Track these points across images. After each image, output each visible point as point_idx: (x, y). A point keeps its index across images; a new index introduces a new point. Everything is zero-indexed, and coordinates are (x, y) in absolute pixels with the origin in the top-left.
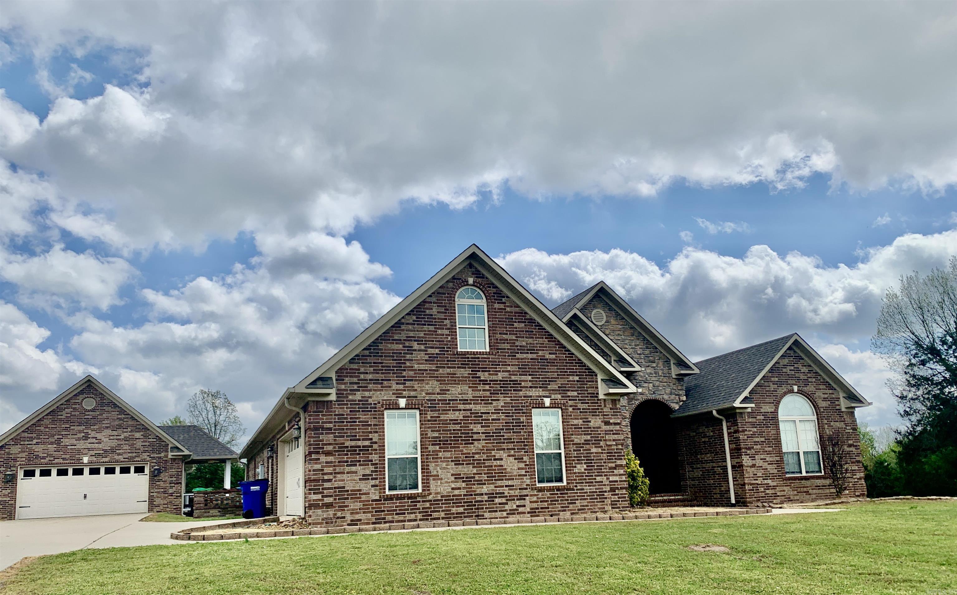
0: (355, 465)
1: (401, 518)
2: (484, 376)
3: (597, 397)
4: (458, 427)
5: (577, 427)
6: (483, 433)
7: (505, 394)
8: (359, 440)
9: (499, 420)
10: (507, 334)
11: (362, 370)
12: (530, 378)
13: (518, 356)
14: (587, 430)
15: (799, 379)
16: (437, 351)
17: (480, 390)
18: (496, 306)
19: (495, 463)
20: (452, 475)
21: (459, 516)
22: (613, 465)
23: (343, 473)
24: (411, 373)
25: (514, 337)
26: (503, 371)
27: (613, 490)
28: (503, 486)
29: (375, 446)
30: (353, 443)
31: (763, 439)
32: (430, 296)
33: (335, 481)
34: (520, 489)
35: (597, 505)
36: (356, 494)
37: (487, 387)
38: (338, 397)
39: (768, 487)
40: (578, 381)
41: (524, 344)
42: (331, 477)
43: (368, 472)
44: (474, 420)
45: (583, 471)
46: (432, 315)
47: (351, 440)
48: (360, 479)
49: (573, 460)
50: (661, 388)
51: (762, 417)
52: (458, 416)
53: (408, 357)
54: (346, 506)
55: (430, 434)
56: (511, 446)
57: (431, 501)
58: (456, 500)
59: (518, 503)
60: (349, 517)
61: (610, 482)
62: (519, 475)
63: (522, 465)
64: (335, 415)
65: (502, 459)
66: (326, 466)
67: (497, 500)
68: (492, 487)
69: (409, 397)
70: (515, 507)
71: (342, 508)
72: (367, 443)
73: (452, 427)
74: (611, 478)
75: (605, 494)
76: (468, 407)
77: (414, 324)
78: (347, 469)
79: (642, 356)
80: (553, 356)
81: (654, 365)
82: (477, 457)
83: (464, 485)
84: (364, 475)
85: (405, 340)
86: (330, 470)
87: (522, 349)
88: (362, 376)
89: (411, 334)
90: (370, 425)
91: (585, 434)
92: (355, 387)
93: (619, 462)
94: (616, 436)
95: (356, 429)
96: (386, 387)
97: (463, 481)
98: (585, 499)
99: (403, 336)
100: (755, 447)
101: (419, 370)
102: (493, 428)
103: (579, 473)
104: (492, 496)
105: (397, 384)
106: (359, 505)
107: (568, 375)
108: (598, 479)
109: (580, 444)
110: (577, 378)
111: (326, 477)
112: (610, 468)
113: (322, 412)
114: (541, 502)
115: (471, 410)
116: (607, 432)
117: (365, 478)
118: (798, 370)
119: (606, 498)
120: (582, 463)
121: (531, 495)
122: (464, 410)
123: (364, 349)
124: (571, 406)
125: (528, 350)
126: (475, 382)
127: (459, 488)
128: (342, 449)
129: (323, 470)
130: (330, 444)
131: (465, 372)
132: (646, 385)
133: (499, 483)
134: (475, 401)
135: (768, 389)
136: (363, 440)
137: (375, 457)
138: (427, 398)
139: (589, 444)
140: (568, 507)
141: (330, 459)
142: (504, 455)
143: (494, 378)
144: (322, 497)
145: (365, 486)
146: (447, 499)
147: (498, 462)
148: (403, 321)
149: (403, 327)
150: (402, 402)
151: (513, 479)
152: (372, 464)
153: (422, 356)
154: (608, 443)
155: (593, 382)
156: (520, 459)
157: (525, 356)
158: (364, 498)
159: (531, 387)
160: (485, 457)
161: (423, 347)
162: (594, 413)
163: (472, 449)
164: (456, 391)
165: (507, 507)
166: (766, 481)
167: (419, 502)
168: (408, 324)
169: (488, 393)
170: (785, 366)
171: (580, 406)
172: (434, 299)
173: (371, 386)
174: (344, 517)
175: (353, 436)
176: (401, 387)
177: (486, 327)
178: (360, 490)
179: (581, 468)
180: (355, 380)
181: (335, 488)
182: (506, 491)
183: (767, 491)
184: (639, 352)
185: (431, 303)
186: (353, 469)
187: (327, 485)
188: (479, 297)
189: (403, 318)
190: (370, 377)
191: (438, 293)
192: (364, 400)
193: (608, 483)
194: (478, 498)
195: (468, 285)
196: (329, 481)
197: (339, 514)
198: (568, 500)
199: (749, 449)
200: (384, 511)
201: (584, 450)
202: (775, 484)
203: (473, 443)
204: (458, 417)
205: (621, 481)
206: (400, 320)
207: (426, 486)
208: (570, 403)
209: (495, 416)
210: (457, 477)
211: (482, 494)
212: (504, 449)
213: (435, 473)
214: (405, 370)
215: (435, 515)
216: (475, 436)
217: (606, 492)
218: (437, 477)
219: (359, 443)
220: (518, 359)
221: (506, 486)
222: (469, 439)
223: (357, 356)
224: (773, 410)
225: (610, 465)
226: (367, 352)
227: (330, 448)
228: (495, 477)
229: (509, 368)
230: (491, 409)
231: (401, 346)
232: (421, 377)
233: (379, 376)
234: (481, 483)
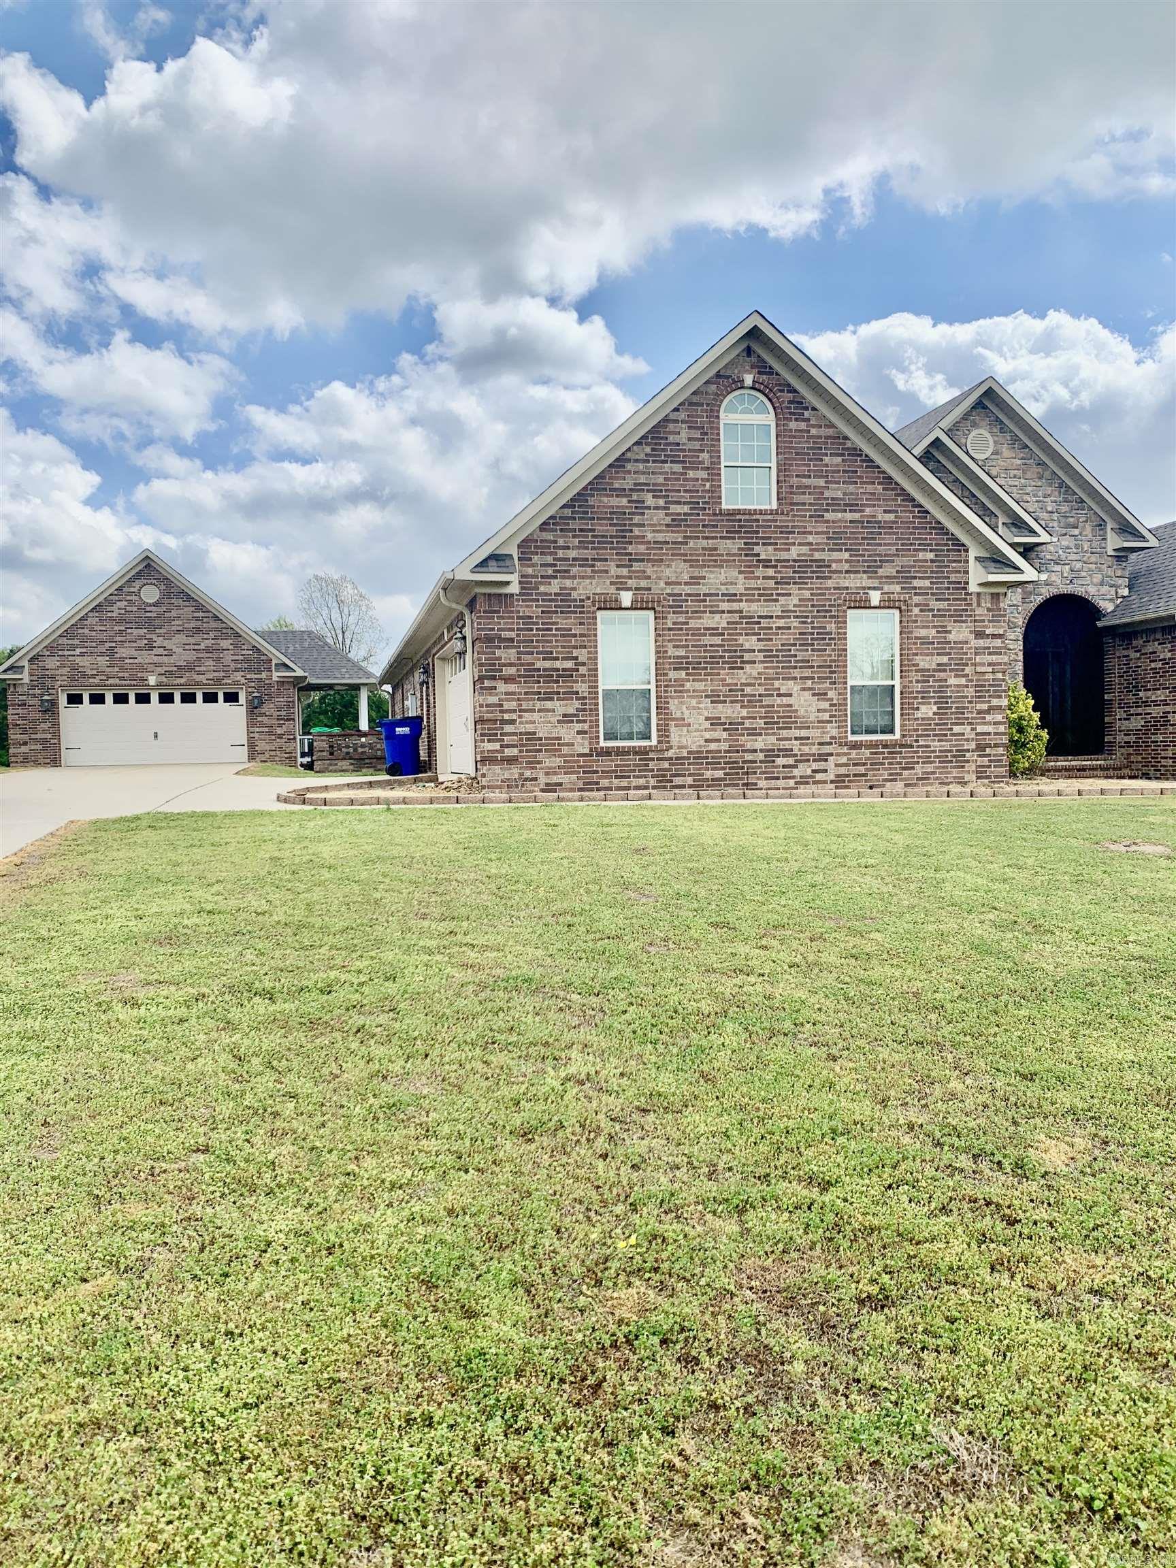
0: (551, 699)
1: (624, 783)
2: (765, 552)
3: (965, 588)
4: (717, 640)
5: (925, 641)
6: (759, 651)
7: (801, 584)
8: (557, 659)
9: (789, 628)
10: (809, 477)
11: (561, 542)
12: (846, 555)
13: (828, 516)
14: (943, 647)
16: (686, 509)
17: (758, 578)
18: (793, 425)
19: (779, 700)
20: (707, 719)
21: (716, 783)
22: (985, 707)
23: (533, 711)
24: (642, 548)
25: (822, 482)
26: (800, 544)
27: (980, 748)
28: (790, 739)
29: (583, 670)
30: (548, 664)
32: (676, 410)
33: (521, 723)
34: (819, 744)
35: (949, 773)
36: (554, 745)
37: (771, 572)
38: (522, 588)
40: (932, 561)
41: (839, 494)
42: (514, 716)
43: (571, 711)
44: (745, 629)
45: (931, 715)
46: (678, 444)
47: (544, 659)
48: (559, 722)
49: (916, 698)
50: (1084, 574)
52: (719, 621)
53: (637, 519)
54: (539, 763)
55: (672, 652)
56: (807, 673)
57: (671, 759)
58: (712, 760)
59: (815, 766)
60: (543, 780)
61: (977, 734)
62: (819, 722)
63: (825, 705)
64: (518, 618)
65: (790, 695)
66: (507, 700)
67: (780, 761)
68: (772, 740)
69: (637, 589)
70: (809, 772)
71: (532, 765)
72: (570, 664)
73: (707, 640)
74: (980, 729)
75: (967, 754)
76: (736, 606)
77: (648, 461)
78: (539, 705)
79: (1055, 516)
81: (1076, 532)
82: (748, 690)
83: (725, 735)
84: (565, 716)
85: (631, 490)
86: (513, 705)
87: (835, 505)
88: (561, 553)
89: (643, 479)
90: (575, 635)
91: (938, 654)
92: (550, 571)
93: (995, 702)
94: (994, 657)
95: (551, 641)
96: (601, 571)
97: (725, 730)
98: (931, 763)
99: (629, 483)
101: (655, 543)
102: (776, 643)
103: (923, 719)
104: (771, 755)
105: (618, 566)
106: (558, 761)
107: (915, 550)
108: (957, 729)
109: (928, 670)
110: (931, 556)
111: (506, 717)
112: (979, 712)
113: (498, 612)
114: (855, 765)
115: (741, 612)
116: (979, 651)
117: (567, 719)
119: (968, 761)
120: (929, 703)
121: (838, 755)
122: (729, 612)
123: (564, 507)
124: (916, 605)
125: (845, 505)
126: (750, 562)
127: (718, 741)
128: (531, 673)
129: (501, 705)
130: (511, 665)
131: (734, 546)
132: (1057, 568)
133: (784, 733)
134: (749, 595)
136: (563, 659)
137: (582, 688)
138: (668, 591)
139: (945, 671)
140: (901, 774)
141: (513, 687)
142: (794, 687)
143: (784, 555)
144: (502, 746)
145: (567, 733)
146: (698, 757)
147: (785, 700)
148: (629, 455)
149: (629, 466)
150: (626, 598)
151: (808, 728)
152: (578, 699)
153: (659, 517)
154: (979, 669)
155: (960, 561)
156: (822, 695)
157: (840, 515)
158: (566, 750)
159: (847, 572)
160: (761, 690)
162: (958, 617)
163: (741, 676)
164: (717, 579)
165: (796, 772)
167: (653, 759)
168: (637, 461)
169: (771, 583)
171: (933, 604)
172: (682, 415)
173: (575, 570)
174: (535, 779)
175: (547, 653)
176: (625, 571)
177: (774, 465)
178: (560, 739)
179: (928, 710)
180: (549, 559)
181: (521, 733)
182: (796, 747)
184: (1049, 509)
185: (677, 421)
186: (549, 704)
187: (508, 728)
188: (762, 410)
189: (629, 449)
190: (572, 554)
191: (691, 404)
192: (564, 594)
193: (973, 736)
194: (749, 757)
195: (742, 387)
196: (512, 722)
197: (528, 774)
198: (900, 763)
200: (597, 772)
201: (935, 681)
203: (742, 668)
204: (719, 623)
205: (996, 734)
206: (623, 454)
207: (664, 734)
208: (916, 599)
209: (781, 623)
210: (715, 722)
211: (755, 751)
212: (795, 678)
213: (678, 715)
214: (631, 543)
215: (678, 781)
216: (747, 657)
217: (968, 750)
218: (681, 722)
219: (558, 664)
220: (827, 522)
221: (796, 739)
222: (737, 660)
223: (551, 517)
225: (979, 706)
226: (568, 512)
227: (512, 671)
228: (778, 723)
229: (810, 538)
230: (776, 609)
231: (624, 501)
232: (657, 554)
233: (588, 553)
234: (753, 733)
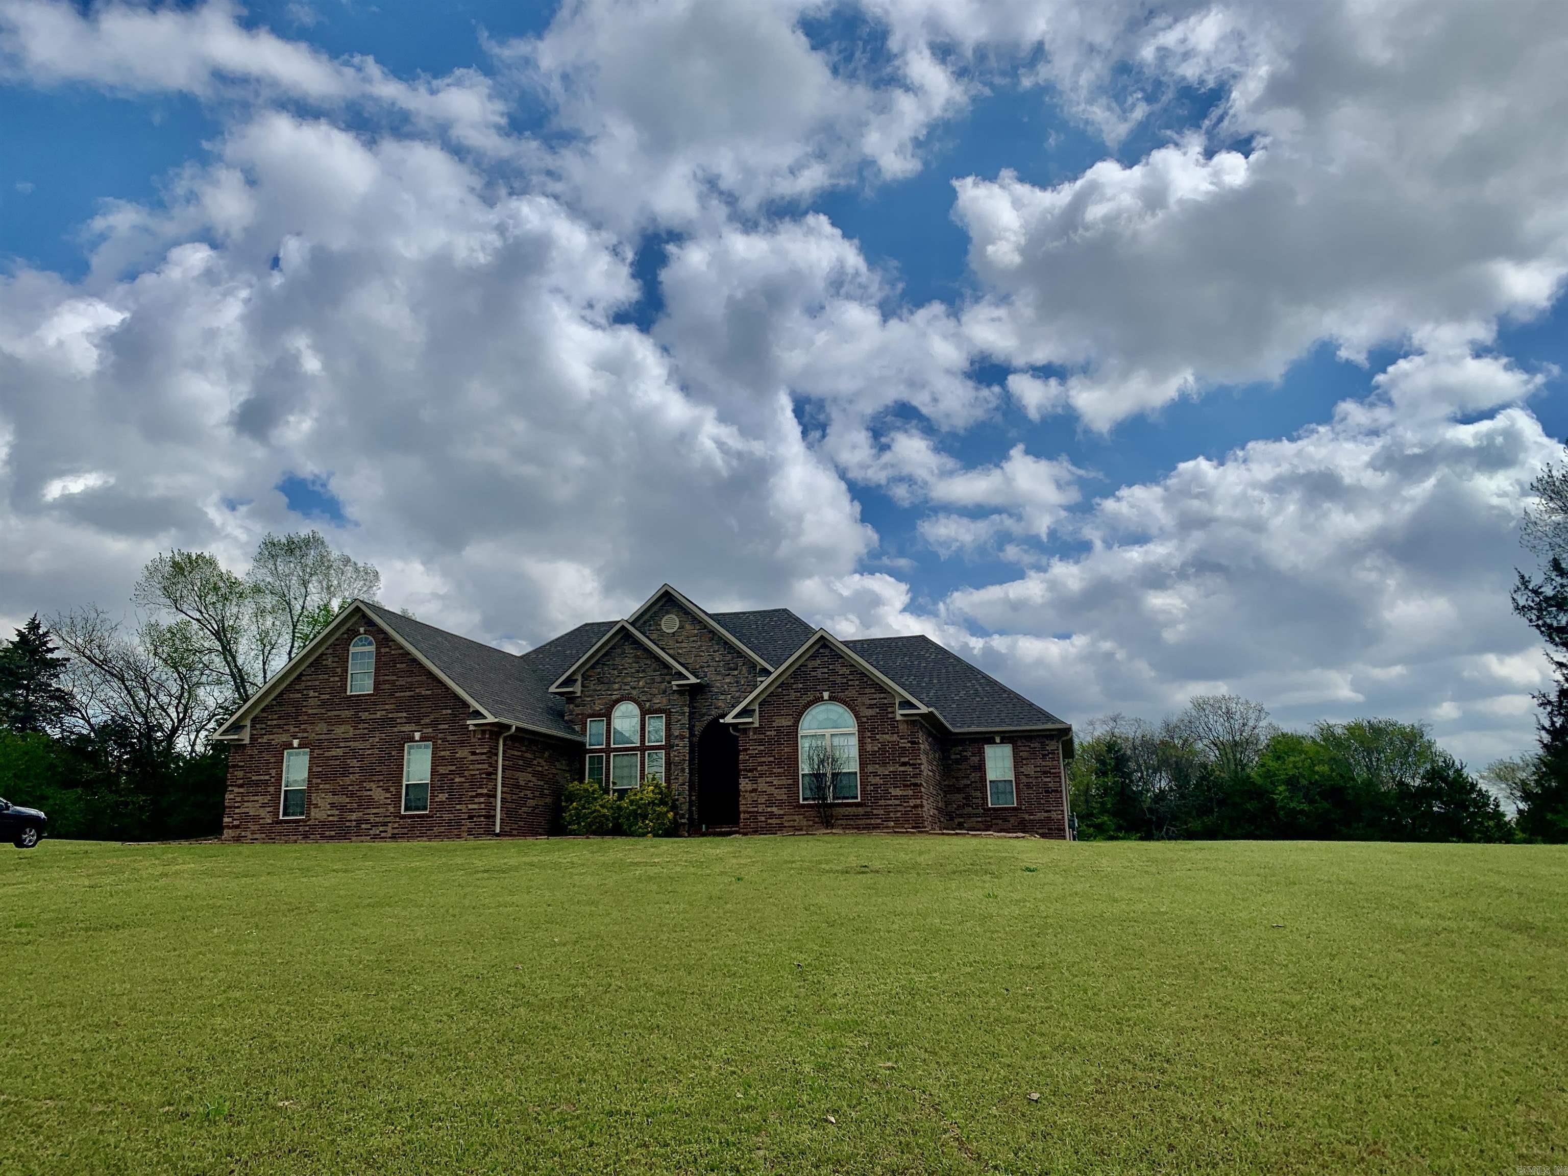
0: (258, 795)
1: (287, 839)
2: (364, 715)
3: (468, 728)
4: (338, 762)
5: (443, 758)
6: (358, 767)
7: (381, 731)
8: (262, 775)
9: (373, 754)
10: (390, 675)
11: (270, 717)
12: (405, 715)
13: (397, 695)
14: (452, 760)
15: (834, 683)
16: (327, 696)
17: (360, 729)
18: (384, 650)
19: (365, 793)
20: (329, 804)
21: (331, 838)
22: (474, 794)
23: (249, 802)
24: (306, 718)
25: (395, 678)
26: (382, 710)
27: (471, 817)
28: (370, 814)
29: (276, 780)
30: (258, 778)
31: (772, 759)
32: (327, 649)
33: (243, 808)
34: (384, 816)
35: (453, 832)
36: (256, 819)
37: (366, 726)
38: (250, 741)
39: (772, 815)
40: (450, 714)
41: (404, 683)
42: (240, 805)
43: (268, 801)
44: (352, 756)
45: (445, 799)
46: (327, 665)
47: (256, 775)
48: (260, 807)
49: (438, 790)
51: (774, 733)
52: (339, 752)
53: (304, 703)
54: (250, 828)
55: (316, 769)
56: (381, 778)
57: (311, 825)
58: (331, 825)
59: (381, 829)
60: (250, 837)
61: (469, 810)
62: (385, 804)
63: (388, 795)
64: (249, 755)
65: (371, 790)
67: (363, 826)
68: (360, 814)
69: (302, 738)
70: (378, 832)
71: (247, 829)
72: (267, 777)
73: (332, 762)
74: (470, 806)
75: (463, 821)
76: (348, 744)
77: (312, 675)
78: (252, 798)
80: (429, 692)
82: (350, 788)
83: (337, 812)
84: (265, 803)
85: (304, 689)
86: (238, 799)
87: (402, 689)
88: (269, 723)
89: (309, 684)
90: (273, 763)
91: (451, 765)
92: (264, 732)
93: (480, 791)
95: (260, 766)
96: (285, 730)
97: (337, 809)
98: (443, 826)
99: (303, 685)
100: (759, 768)
101: (312, 714)
102: (367, 762)
103: (441, 801)
104: (359, 822)
105: (294, 727)
106: (257, 827)
108: (458, 807)
109: (446, 774)
110: (449, 711)
111: (236, 805)
112: (471, 797)
113: (239, 753)
114: (402, 828)
115: (350, 747)
116: (473, 762)
117: (266, 805)
118: (834, 672)
119: (462, 825)
120: (444, 793)
121: (395, 822)
122: (344, 747)
123: (273, 700)
124: (440, 739)
125: (406, 688)
126: (356, 721)
127: (333, 815)
128: (250, 783)
129: (235, 800)
131: (348, 713)
133: (368, 811)
134: (355, 738)
135: (786, 698)
136: (267, 775)
137: (274, 789)
138: (316, 738)
139: (453, 774)
140: (426, 833)
141: (241, 790)
142: (373, 785)
143: (373, 716)
144: (233, 820)
145: (263, 813)
146: (324, 824)
147: (369, 793)
149: (303, 678)
150: (296, 743)
151: (379, 808)
152: (271, 795)
153: (315, 702)
154: (472, 773)
155: (465, 714)
156: (387, 790)
157: (402, 694)
158: (261, 821)
159: (404, 723)
160: (357, 788)
161: (316, 694)
162: (462, 743)
163: (347, 781)
164: (339, 730)
165: (371, 832)
166: (769, 809)
167: (302, 826)
168: (307, 675)
169: (366, 731)
170: (815, 669)
171: (450, 738)
172: (330, 651)
173: (275, 731)
174: (247, 837)
175: (258, 772)
176: (297, 730)
177: (373, 671)
178: (259, 816)
179: (443, 797)
180: (264, 726)
181: (243, 814)
182: (372, 818)
183: (769, 821)
185: (327, 654)
186: (256, 798)
187: (237, 811)
188: (370, 644)
189: (304, 670)
190: (275, 722)
191: (334, 645)
192: (269, 743)
193: (466, 810)
194: (348, 824)
195: (360, 634)
196: (238, 807)
197: (243, 834)
198: (427, 827)
199: (751, 771)
200: (275, 833)
201: (449, 780)
202: (782, 812)
203: (348, 776)
206: (301, 672)
207: (309, 813)
208: (442, 735)
209: (369, 752)
210: (333, 805)
211: (352, 821)
212: (374, 781)
213: (314, 802)
214: (301, 715)
215: (312, 837)
216: (351, 770)
218: (316, 805)
219: (262, 778)
220: (397, 697)
221: (373, 814)
222: (346, 772)
223: (267, 706)
224: (790, 723)
225: (470, 794)
226: (274, 703)
227: (241, 781)
228: (364, 805)
229: (387, 707)
230: (367, 745)
231: (300, 695)
232: (313, 720)
233: (282, 722)
234: (351, 811)
